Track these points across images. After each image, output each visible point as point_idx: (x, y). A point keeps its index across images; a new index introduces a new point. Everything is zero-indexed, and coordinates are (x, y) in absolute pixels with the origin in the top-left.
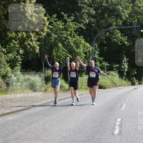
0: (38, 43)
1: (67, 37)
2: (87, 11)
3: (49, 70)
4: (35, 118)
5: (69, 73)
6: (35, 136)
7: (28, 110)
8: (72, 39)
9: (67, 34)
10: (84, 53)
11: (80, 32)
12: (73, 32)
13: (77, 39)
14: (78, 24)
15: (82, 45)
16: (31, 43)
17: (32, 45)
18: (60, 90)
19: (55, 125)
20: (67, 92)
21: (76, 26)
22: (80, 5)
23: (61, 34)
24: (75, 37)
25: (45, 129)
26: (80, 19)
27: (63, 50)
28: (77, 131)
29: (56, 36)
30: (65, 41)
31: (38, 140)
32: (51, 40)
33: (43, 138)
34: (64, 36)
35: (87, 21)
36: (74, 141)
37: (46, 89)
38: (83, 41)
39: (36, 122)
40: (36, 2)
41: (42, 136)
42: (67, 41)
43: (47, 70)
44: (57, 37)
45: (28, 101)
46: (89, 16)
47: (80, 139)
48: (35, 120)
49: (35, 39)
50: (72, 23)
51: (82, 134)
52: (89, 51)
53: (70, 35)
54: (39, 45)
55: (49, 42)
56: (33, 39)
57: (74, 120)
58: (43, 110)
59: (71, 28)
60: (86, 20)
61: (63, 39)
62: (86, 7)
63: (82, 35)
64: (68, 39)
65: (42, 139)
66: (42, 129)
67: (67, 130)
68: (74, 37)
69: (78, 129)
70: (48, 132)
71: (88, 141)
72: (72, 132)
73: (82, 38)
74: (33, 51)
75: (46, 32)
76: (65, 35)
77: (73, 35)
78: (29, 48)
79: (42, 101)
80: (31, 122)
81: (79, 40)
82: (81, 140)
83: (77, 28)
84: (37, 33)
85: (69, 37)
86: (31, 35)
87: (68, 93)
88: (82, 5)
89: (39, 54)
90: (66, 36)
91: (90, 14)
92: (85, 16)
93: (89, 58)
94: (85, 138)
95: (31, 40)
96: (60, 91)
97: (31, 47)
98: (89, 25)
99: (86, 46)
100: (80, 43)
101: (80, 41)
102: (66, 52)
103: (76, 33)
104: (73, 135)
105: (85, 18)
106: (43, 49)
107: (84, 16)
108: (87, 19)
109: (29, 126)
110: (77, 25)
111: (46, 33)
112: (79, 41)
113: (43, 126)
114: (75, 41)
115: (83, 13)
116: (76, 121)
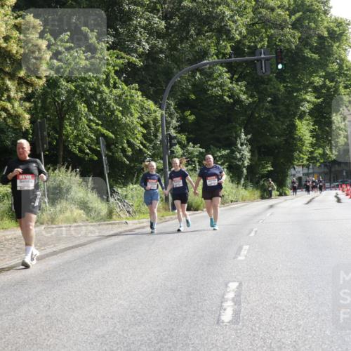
0: (28, 104)
1: (99, 88)
2: (144, 22)
3: (57, 171)
4: (26, 291)
5: (107, 175)
6: (28, 337)
7: (9, 272)
8: (111, 91)
9: (98, 80)
10: (141, 126)
11: (129, 74)
12: (113, 75)
13: (124, 93)
14: (124, 55)
15: (138, 105)
16: (9, 106)
17: (12, 111)
18: (87, 218)
19: (76, 307)
20: (106, 222)
21: (118, 61)
22: (127, 7)
23: (84, 79)
24: (118, 88)
25: (53, 318)
26: (129, 41)
27: (90, 120)
28: (132, 320)
29: (71, 86)
30: (94, 97)
31: (35, 346)
32: (59, 95)
33: (48, 340)
34: (91, 84)
35: (147, 47)
36: (125, 345)
37: (52, 218)
38: (138, 97)
39: (28, 302)
40: (15, 4)
41: (44, 336)
42: (99, 97)
43: (54, 170)
44: (73, 88)
45: (8, 249)
46: (150, 34)
47: (139, 338)
48: (26, 297)
49: (20, 94)
50: (109, 52)
51: (143, 327)
52: (155, 120)
53: (107, 83)
54: (29, 111)
55: (55, 101)
56: (12, 94)
57: (124, 291)
58: (46, 272)
59: (108, 64)
60: (144, 43)
61: (90, 92)
62: (143, 13)
63: (136, 82)
64: (101, 92)
65: (45, 344)
66: (44, 320)
67: (105, 319)
68: (115, 87)
69: (133, 314)
70: (61, 326)
71: (158, 343)
72: (119, 322)
73: (136, 90)
74: (15, 124)
75: (46, 76)
76: (93, 84)
77: (112, 81)
78: (5, 118)
79: (42, 248)
80: (15, 302)
81: (129, 93)
82: (142, 341)
83: (122, 64)
84: (24, 80)
85: (104, 88)
86: (7, 86)
87: (107, 224)
88: (132, 7)
89: (31, 131)
90: (96, 85)
91: (152, 29)
92: (141, 35)
93: (156, 136)
94: (152, 334)
95: (9, 99)
96: (87, 220)
97: (10, 115)
98: (151, 56)
99: (146, 109)
100: (132, 102)
101: (132, 96)
102: (97, 124)
103: (119, 78)
104: (123, 330)
105: (141, 41)
106: (39, 120)
107: (139, 35)
108: (147, 42)
109: (13, 313)
110: (122, 58)
111: (45, 79)
112: (129, 98)
113: (47, 311)
114: (120, 97)
115: (136, 28)
116: (127, 293)
